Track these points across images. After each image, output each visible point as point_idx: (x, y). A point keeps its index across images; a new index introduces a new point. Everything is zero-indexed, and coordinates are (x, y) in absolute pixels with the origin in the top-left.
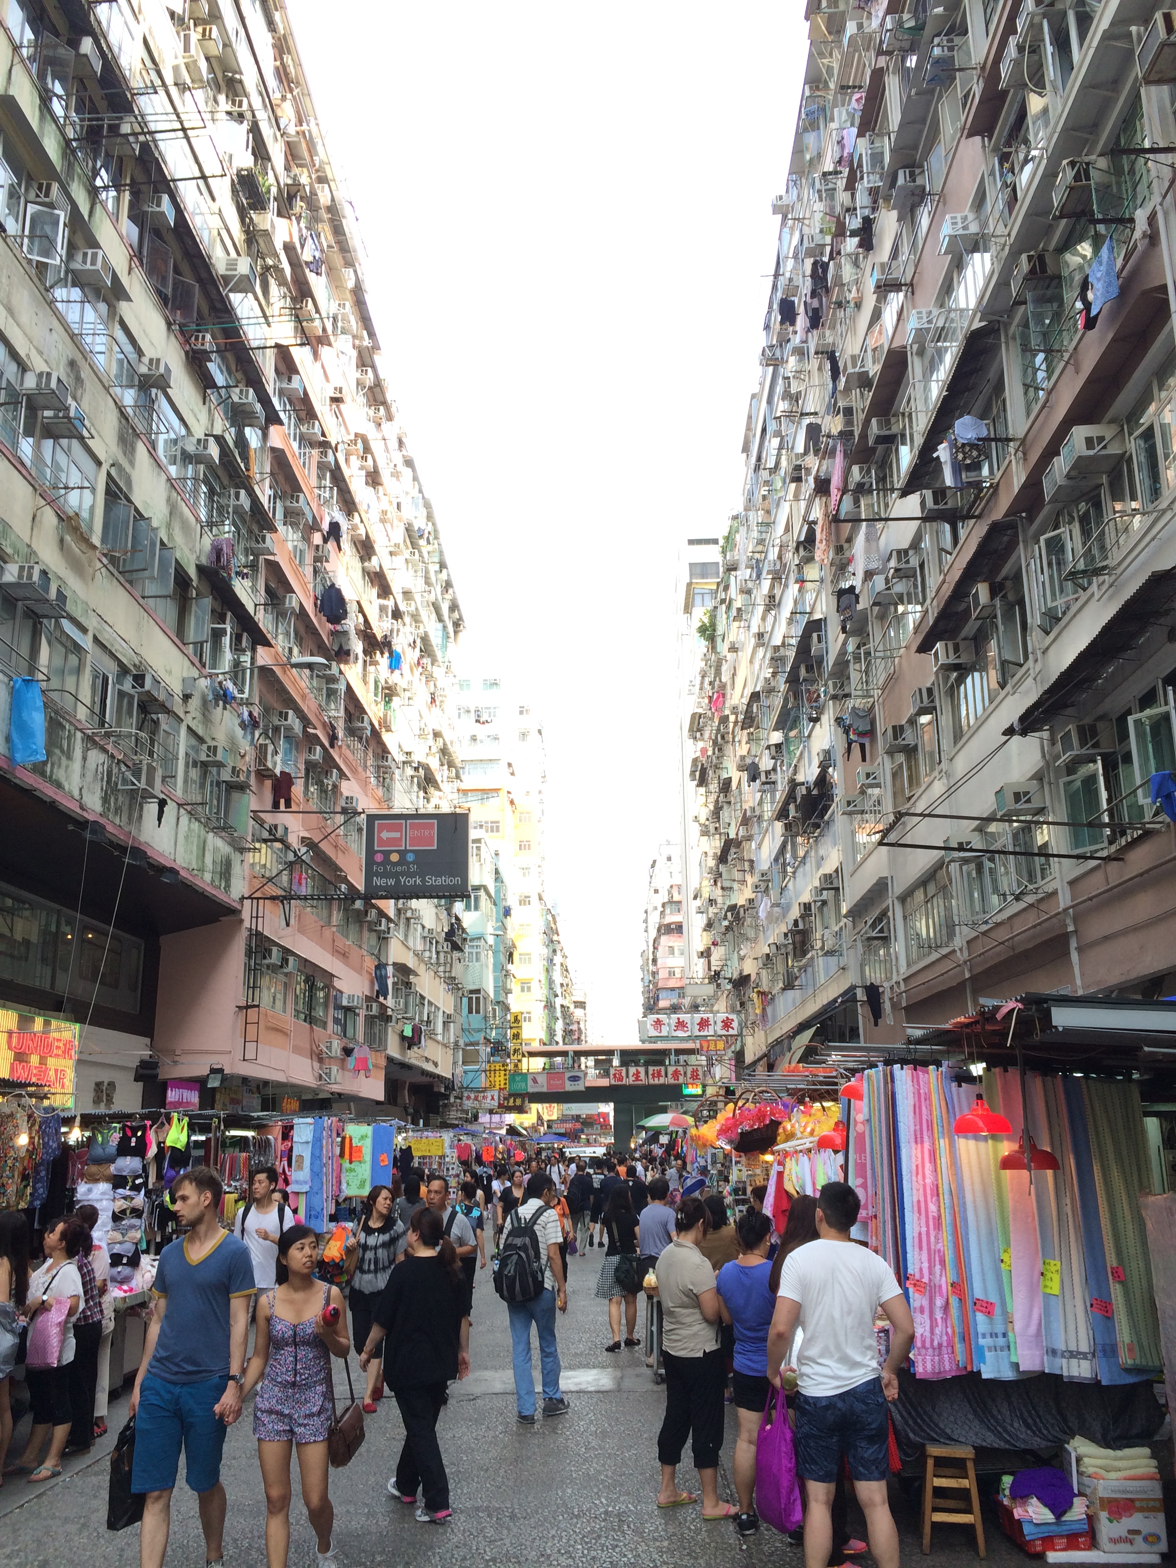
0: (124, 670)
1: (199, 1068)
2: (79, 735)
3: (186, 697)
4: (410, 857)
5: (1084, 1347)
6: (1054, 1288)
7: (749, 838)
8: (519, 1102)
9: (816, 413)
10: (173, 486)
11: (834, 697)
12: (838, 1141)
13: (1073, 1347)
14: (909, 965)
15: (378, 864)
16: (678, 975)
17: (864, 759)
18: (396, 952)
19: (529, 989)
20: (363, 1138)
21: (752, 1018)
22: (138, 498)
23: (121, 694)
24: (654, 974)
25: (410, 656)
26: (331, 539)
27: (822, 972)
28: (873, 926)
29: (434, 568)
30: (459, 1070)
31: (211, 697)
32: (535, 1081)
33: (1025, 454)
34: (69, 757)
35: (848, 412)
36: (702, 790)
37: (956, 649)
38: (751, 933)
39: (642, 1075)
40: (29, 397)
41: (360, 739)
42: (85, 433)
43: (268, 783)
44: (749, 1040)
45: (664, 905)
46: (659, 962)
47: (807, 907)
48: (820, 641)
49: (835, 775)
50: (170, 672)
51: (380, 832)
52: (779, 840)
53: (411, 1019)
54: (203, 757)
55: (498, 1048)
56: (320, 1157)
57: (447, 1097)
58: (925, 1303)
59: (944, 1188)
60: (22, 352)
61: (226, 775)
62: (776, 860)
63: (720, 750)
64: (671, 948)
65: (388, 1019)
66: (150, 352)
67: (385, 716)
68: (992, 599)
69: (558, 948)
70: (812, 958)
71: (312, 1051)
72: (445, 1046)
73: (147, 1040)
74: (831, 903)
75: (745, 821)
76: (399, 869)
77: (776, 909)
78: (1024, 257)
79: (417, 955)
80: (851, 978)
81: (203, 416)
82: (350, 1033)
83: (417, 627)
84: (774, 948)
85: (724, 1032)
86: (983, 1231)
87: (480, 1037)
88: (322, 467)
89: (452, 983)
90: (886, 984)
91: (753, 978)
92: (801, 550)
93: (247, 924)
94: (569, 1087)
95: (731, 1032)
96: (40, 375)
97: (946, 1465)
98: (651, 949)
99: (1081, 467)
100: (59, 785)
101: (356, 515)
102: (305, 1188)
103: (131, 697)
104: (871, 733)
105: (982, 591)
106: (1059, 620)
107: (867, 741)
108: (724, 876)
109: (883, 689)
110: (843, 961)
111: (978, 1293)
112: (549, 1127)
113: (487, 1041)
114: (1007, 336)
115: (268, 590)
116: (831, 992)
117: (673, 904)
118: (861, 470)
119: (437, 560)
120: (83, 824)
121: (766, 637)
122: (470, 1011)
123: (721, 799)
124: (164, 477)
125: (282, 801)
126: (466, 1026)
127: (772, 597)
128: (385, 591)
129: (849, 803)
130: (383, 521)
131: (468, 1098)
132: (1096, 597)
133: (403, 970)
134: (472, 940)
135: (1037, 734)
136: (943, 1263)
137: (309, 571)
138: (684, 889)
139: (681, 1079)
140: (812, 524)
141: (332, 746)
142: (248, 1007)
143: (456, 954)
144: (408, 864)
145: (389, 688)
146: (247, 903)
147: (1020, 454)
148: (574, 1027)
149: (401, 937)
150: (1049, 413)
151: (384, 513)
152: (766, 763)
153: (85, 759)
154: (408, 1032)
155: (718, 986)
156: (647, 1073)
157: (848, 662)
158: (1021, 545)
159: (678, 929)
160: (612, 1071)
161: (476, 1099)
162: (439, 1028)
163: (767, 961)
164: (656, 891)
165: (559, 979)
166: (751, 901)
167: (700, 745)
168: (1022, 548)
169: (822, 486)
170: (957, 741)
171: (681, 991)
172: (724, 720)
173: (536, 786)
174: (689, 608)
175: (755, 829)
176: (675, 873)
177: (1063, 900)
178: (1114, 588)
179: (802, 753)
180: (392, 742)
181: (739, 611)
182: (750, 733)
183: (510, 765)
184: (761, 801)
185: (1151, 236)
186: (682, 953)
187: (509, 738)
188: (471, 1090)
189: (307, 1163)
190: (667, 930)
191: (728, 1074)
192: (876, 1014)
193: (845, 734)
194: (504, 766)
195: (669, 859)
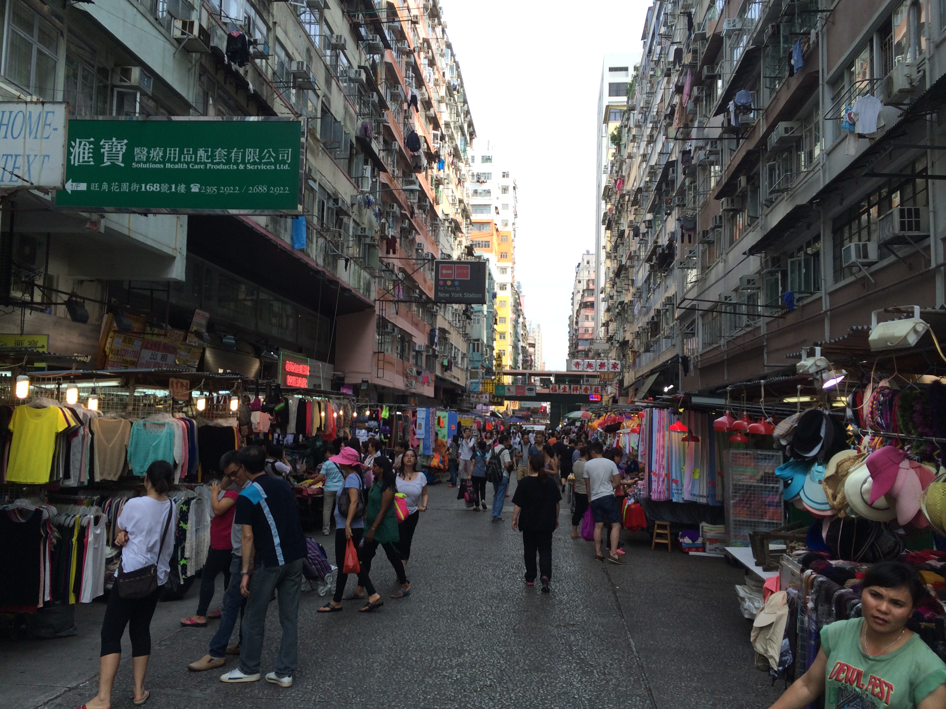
0: (329, 196)
1: (357, 380)
2: (315, 231)
3: (353, 205)
4: (457, 283)
5: (705, 494)
6: (697, 476)
7: (633, 267)
8: (500, 400)
9: (680, 42)
10: (346, 98)
11: (678, 206)
12: (638, 430)
13: (701, 494)
14: (703, 349)
15: (441, 286)
16: (590, 332)
17: (690, 242)
18: (440, 323)
19: (504, 338)
20: (444, 417)
21: (628, 364)
22: (333, 111)
23: (329, 208)
24: (576, 330)
25: (449, 160)
26: (412, 104)
27: (664, 345)
28: (688, 327)
29: (460, 105)
30: (468, 382)
31: (363, 204)
32: (509, 390)
33: (766, 117)
34: (312, 243)
35: (695, 52)
36: (609, 232)
37: (732, 202)
38: (630, 318)
39: (567, 389)
40: (294, 74)
41: (424, 211)
42: (316, 87)
43: (385, 242)
44: (626, 375)
45: (584, 291)
46: (580, 324)
47: (658, 311)
48: (673, 172)
49: (678, 244)
50: (346, 194)
51: (442, 270)
52: (647, 273)
53: (447, 357)
54: (359, 233)
55: (489, 371)
56: (429, 425)
57: (461, 396)
58: (656, 479)
59: (666, 446)
60: (290, 53)
61: (368, 241)
62: (645, 282)
63: (620, 212)
64: (587, 317)
65: (436, 357)
66: (336, 32)
67: (436, 196)
68: (747, 184)
69: (520, 313)
70: (659, 338)
71: (403, 374)
72: (462, 370)
73: (332, 366)
74: (671, 310)
75: (630, 258)
76: (451, 289)
77: (644, 309)
78: (770, 26)
79: (450, 323)
80: (677, 351)
81: (357, 57)
82: (419, 364)
83: (452, 143)
84: (641, 329)
85: (613, 370)
86: (678, 458)
87: (479, 365)
88: (408, 64)
89: (466, 336)
90: (692, 357)
91: (630, 342)
92: (667, 119)
93: (377, 312)
94: (527, 394)
95: (617, 370)
96: (298, 63)
97: (660, 527)
98: (575, 315)
99: (781, 140)
100: (309, 256)
101: (424, 87)
102: (423, 437)
103: (333, 210)
104: (694, 229)
105: (743, 180)
106: (773, 202)
107: (692, 234)
108: (618, 283)
109: (702, 208)
110: (674, 342)
111: (674, 477)
112: (513, 413)
113: (483, 367)
114: (764, 54)
115: (385, 141)
116: (667, 357)
117: (589, 291)
118: (698, 89)
119: (462, 100)
120: (318, 272)
121: (648, 156)
122: (474, 351)
123: (619, 241)
124: (342, 95)
125: (391, 250)
126: (471, 359)
127: (651, 136)
128: (436, 126)
129: (681, 263)
130: (435, 85)
131: (473, 397)
132: (785, 199)
133: (443, 331)
134: (476, 312)
135: (759, 255)
136: (663, 468)
137: (401, 126)
138: (596, 282)
139: (589, 393)
140: (673, 107)
141: (412, 217)
142: (379, 352)
143: (468, 321)
144: (455, 286)
145: (438, 181)
146: (377, 302)
147: (764, 117)
148: (529, 358)
149: (442, 313)
150: (776, 103)
151: (436, 80)
152: (643, 229)
153: (317, 242)
154: (446, 363)
155: (612, 344)
156: (570, 388)
157: (685, 190)
158: (761, 162)
159: (591, 305)
160: (551, 386)
161: (477, 397)
162: (460, 362)
163: (638, 335)
164: (580, 282)
165: (521, 331)
166: (631, 302)
167: (609, 206)
168: (761, 164)
169: (679, 89)
170: (730, 245)
171: (592, 341)
172: (622, 196)
173: (511, 220)
174: (606, 120)
175: (636, 263)
176: (592, 272)
177: (763, 331)
178: (793, 197)
179: (661, 229)
180: (439, 210)
181: (634, 136)
182: (636, 209)
183: (496, 208)
184: (639, 249)
185: (817, 44)
186: (593, 319)
187: (496, 192)
188: (475, 393)
189: (423, 426)
190: (585, 305)
191: (614, 391)
192: (686, 370)
193: (682, 227)
194: (493, 209)
195: (588, 263)
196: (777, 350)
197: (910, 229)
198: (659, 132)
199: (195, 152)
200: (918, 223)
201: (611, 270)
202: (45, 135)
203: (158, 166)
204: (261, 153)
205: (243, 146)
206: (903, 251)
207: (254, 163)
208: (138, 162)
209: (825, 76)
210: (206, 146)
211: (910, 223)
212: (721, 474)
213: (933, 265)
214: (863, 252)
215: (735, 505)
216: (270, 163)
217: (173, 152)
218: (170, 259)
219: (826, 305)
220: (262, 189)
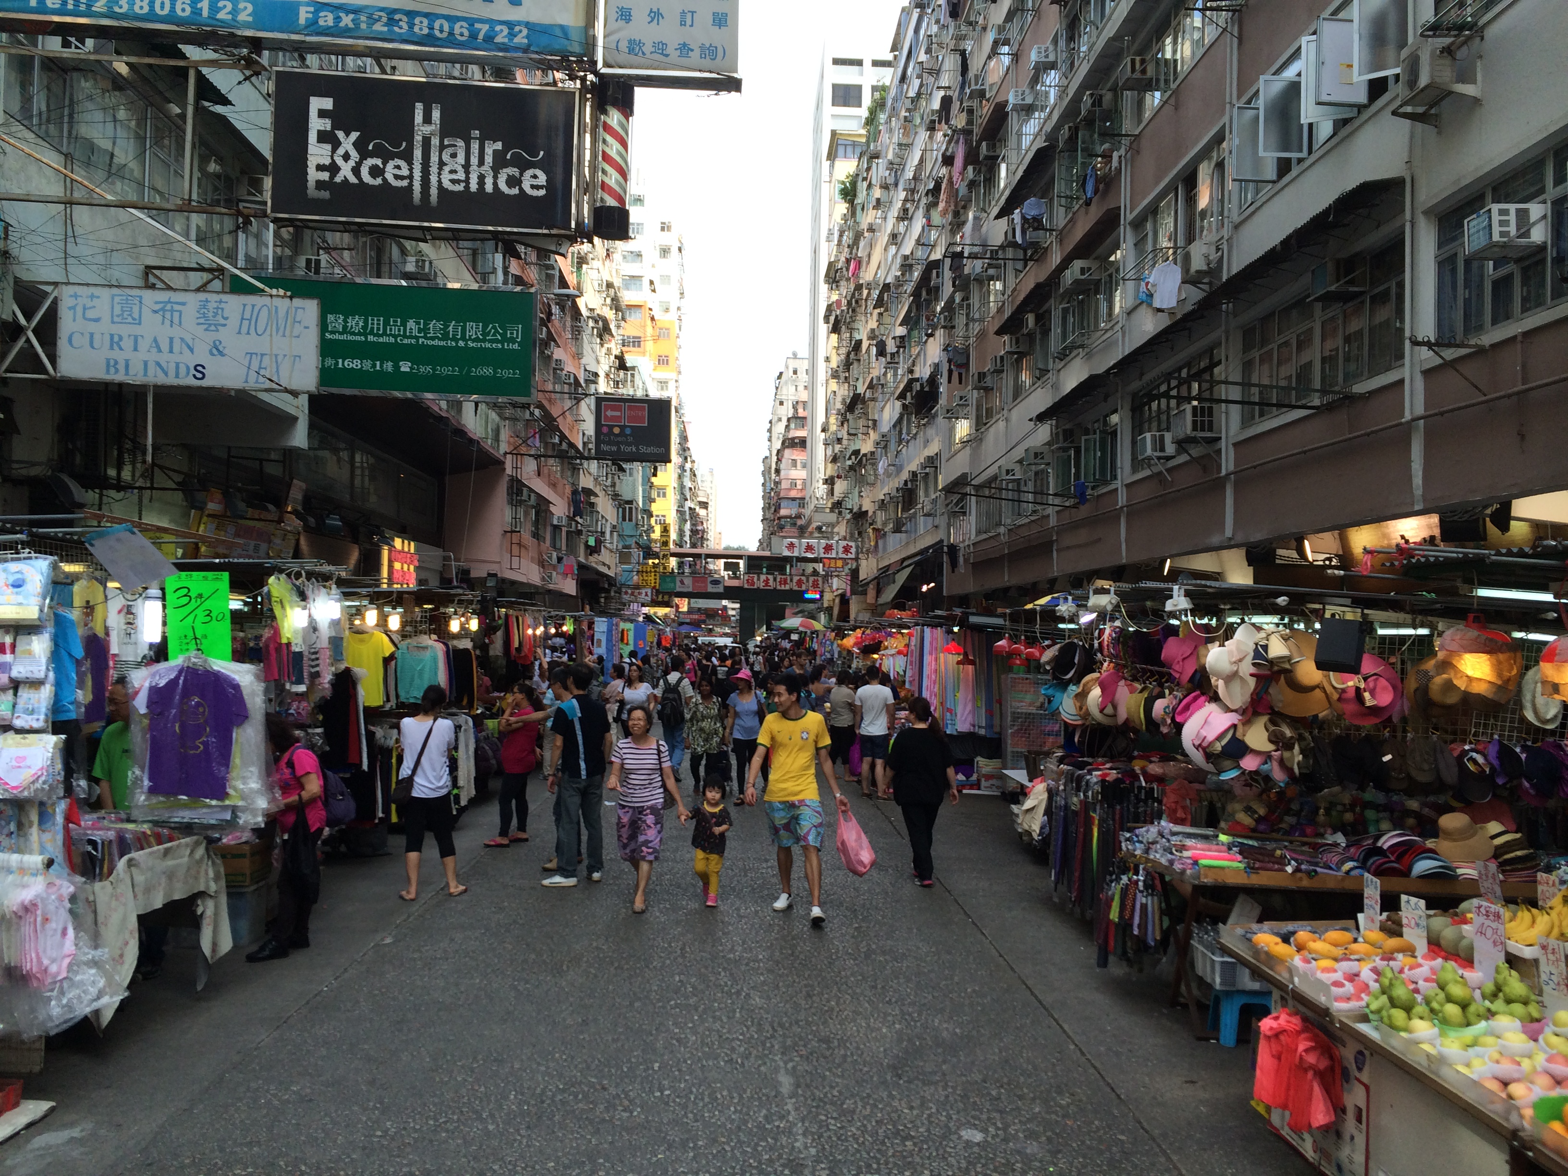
1: (479, 572)
4: (628, 431)
7: (873, 399)
8: (666, 598)
9: (949, 90)
11: (944, 327)
12: (905, 652)
14: (977, 536)
15: (605, 435)
16: (799, 487)
17: (960, 383)
18: (584, 480)
19: (664, 495)
21: (867, 546)
24: (777, 483)
27: (922, 525)
28: (957, 504)
30: (620, 570)
32: (680, 581)
33: (1061, 244)
35: (970, 112)
36: (834, 337)
37: (1017, 342)
38: (871, 478)
39: (770, 582)
44: (863, 563)
45: (789, 420)
46: (782, 473)
47: (914, 474)
48: (938, 277)
49: (943, 380)
51: (605, 410)
52: (897, 416)
53: (593, 532)
55: (649, 553)
56: (611, 642)
57: (609, 590)
62: (894, 426)
63: (854, 311)
64: (795, 461)
65: (579, 533)
68: (1036, 325)
70: (915, 513)
71: (540, 560)
72: (612, 551)
74: (931, 478)
75: (871, 386)
76: (620, 439)
77: (892, 468)
80: (941, 535)
82: (559, 545)
84: (887, 497)
85: (844, 556)
86: (952, 684)
87: (632, 542)
89: (615, 497)
90: (962, 545)
91: (870, 514)
93: (509, 471)
94: (711, 588)
95: (849, 556)
98: (774, 459)
99: (1077, 280)
104: (966, 365)
106: (1067, 357)
107: (963, 371)
108: (850, 421)
109: (977, 339)
110: (936, 522)
111: (948, 706)
113: (639, 545)
114: (1059, 161)
116: (928, 541)
117: (797, 420)
118: (974, 170)
121: (900, 238)
122: (624, 519)
123: (852, 356)
126: (622, 533)
127: (904, 210)
129: (947, 410)
131: (626, 593)
132: (1080, 358)
133: (589, 492)
135: (1049, 422)
136: (936, 695)
138: (809, 405)
139: (804, 588)
140: (938, 181)
141: (549, 321)
142: (512, 532)
144: (626, 436)
145: (582, 258)
146: (509, 457)
148: (699, 528)
150: (1073, 229)
152: (891, 347)
154: (592, 542)
155: (840, 513)
156: (774, 579)
157: (955, 308)
159: (802, 443)
160: (740, 574)
161: (632, 593)
162: (608, 539)
163: (882, 505)
164: (781, 403)
165: (688, 484)
166: (872, 453)
167: (835, 297)
168: (1052, 301)
169: (948, 160)
170: (1015, 399)
171: (801, 502)
172: (859, 287)
173: (675, 302)
174: (832, 156)
175: (880, 397)
176: (801, 388)
177: (1053, 522)
178: (1089, 356)
179: (919, 354)
180: (581, 303)
181: (878, 200)
182: (880, 314)
183: (652, 282)
184: (885, 374)
185: (1119, 170)
186: (804, 466)
187: (651, 255)
188: (629, 586)
189: (604, 643)
190: (791, 443)
191: (844, 586)
192: (954, 564)
193: (950, 361)
194: (645, 282)
195: (795, 372)
196: (1068, 548)
197: (1203, 430)
198: (917, 208)
199: (404, 324)
200: (1211, 423)
201: (839, 399)
202: (295, 333)
203: (358, 338)
204: (485, 327)
205: (462, 319)
206: (1196, 451)
207: (477, 340)
208: (332, 332)
209: (1128, 216)
210: (417, 316)
211: (1203, 422)
212: (1000, 702)
213: (1224, 472)
214: (1160, 445)
215: (1013, 734)
216: (497, 341)
217: (376, 323)
218: (288, 421)
219: (1122, 499)
220: (488, 371)
